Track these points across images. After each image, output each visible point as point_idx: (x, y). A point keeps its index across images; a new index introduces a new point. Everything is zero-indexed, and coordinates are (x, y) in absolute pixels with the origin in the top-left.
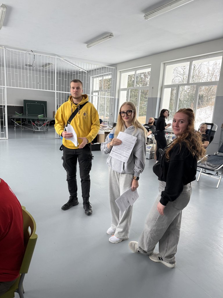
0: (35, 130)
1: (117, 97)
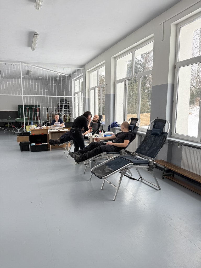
0: (15, 132)
1: (87, 97)
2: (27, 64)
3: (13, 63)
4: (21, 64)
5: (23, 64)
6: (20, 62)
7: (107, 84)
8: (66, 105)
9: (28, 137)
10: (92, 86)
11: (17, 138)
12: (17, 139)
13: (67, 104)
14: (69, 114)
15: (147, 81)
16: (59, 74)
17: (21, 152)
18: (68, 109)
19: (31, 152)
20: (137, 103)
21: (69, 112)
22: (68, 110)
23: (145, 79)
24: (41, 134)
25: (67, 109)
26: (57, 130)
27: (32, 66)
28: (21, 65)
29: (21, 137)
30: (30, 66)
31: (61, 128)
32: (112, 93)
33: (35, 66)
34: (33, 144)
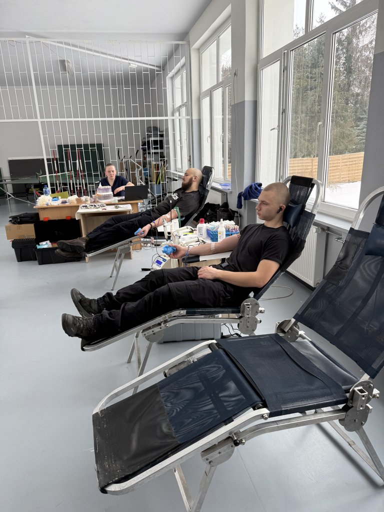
1: (195, 117)
2: (42, 40)
3: (8, 39)
4: (28, 39)
5: (34, 39)
6: (24, 34)
7: (235, 74)
8: (155, 142)
9: (31, 227)
10: (206, 87)
11: (5, 229)
12: (7, 230)
13: (158, 139)
14: (164, 162)
15: (354, 79)
16: (134, 65)
17: (17, 262)
18: (162, 151)
19: (40, 264)
20: (320, 123)
21: (162, 156)
22: (162, 153)
23: (350, 76)
24: (64, 218)
25: (159, 151)
26: (100, 210)
27: (54, 44)
28: (28, 45)
29: (16, 226)
30: (49, 43)
31: (113, 202)
32: (248, 97)
33: (61, 43)
34: (44, 243)
